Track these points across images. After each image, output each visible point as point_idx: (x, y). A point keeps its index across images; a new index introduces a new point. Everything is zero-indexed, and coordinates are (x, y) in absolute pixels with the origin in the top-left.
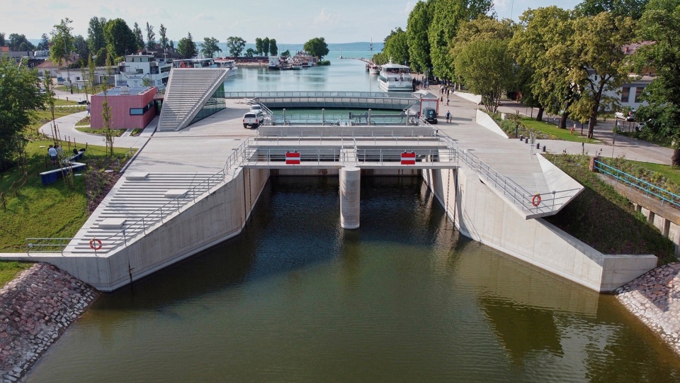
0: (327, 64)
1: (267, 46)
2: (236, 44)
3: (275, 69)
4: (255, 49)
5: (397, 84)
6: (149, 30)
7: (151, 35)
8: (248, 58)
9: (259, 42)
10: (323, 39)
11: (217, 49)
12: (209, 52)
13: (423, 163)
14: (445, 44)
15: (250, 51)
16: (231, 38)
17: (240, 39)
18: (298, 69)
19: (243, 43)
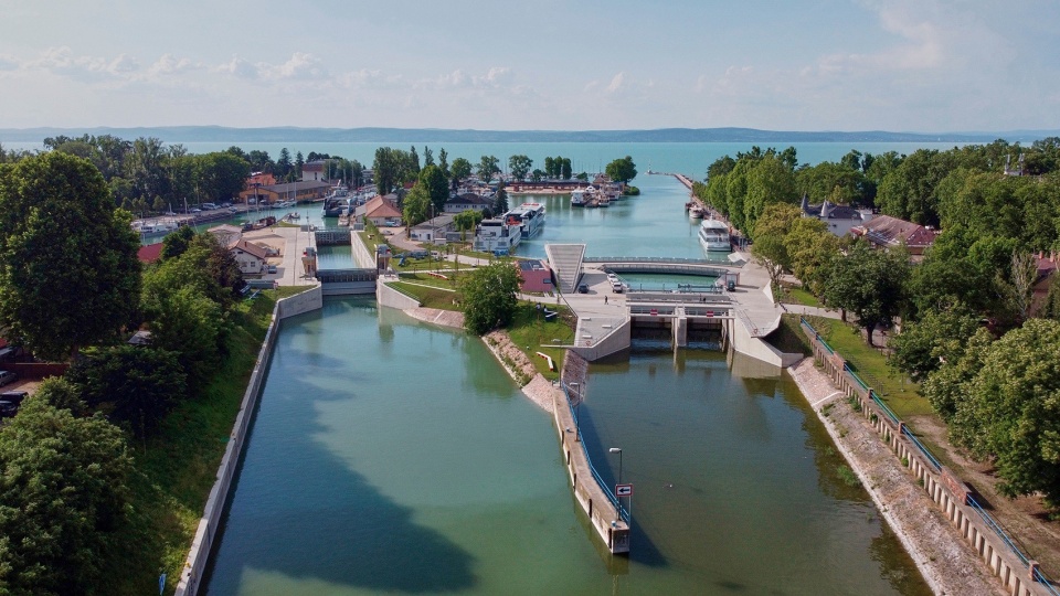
0: (636, 193)
1: (560, 167)
2: (521, 162)
3: (579, 206)
4: (544, 170)
5: (715, 245)
6: (428, 154)
7: (429, 161)
8: (535, 183)
9: (550, 162)
10: (629, 158)
11: (497, 170)
12: (487, 174)
13: (724, 316)
14: (755, 218)
15: (538, 173)
16: (516, 158)
17: (525, 158)
18: (606, 207)
19: (529, 163)
